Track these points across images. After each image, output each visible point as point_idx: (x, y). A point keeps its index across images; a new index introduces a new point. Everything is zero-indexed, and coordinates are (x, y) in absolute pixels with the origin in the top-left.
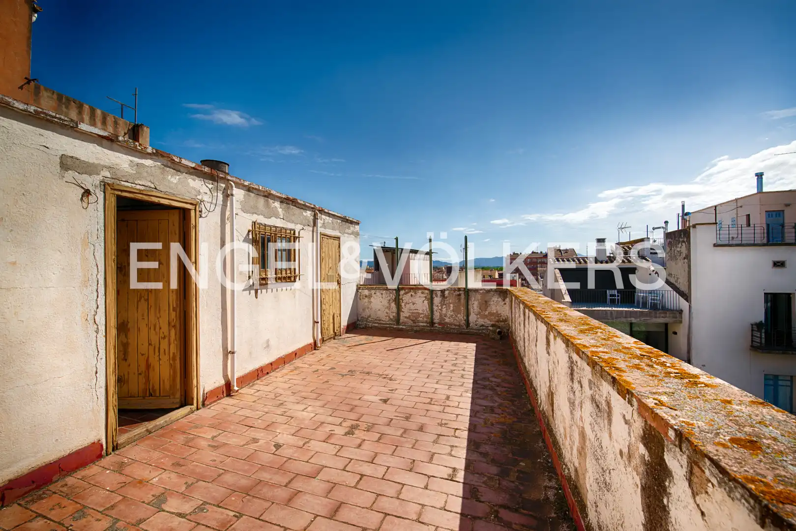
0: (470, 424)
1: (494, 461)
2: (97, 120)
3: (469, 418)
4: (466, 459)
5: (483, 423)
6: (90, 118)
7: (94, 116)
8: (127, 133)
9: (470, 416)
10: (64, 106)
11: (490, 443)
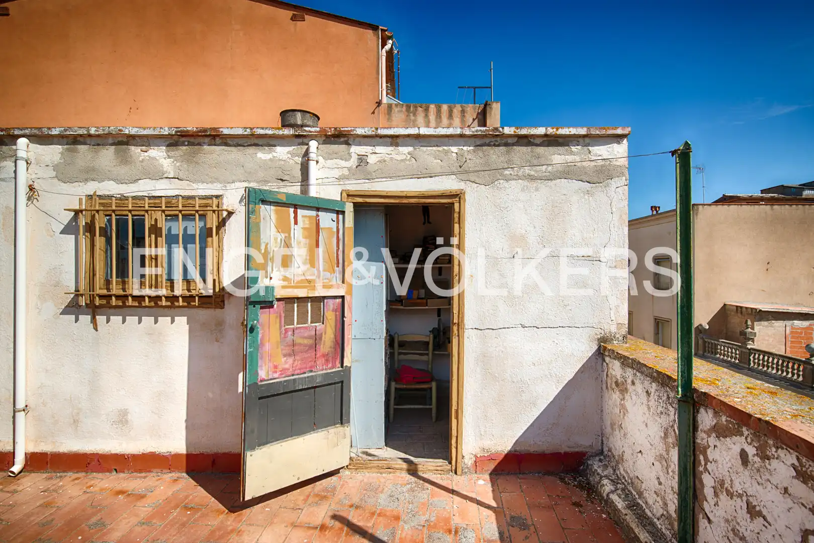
2: (443, 117)
6: (436, 118)
7: (441, 113)
8: (476, 119)
10: (411, 114)
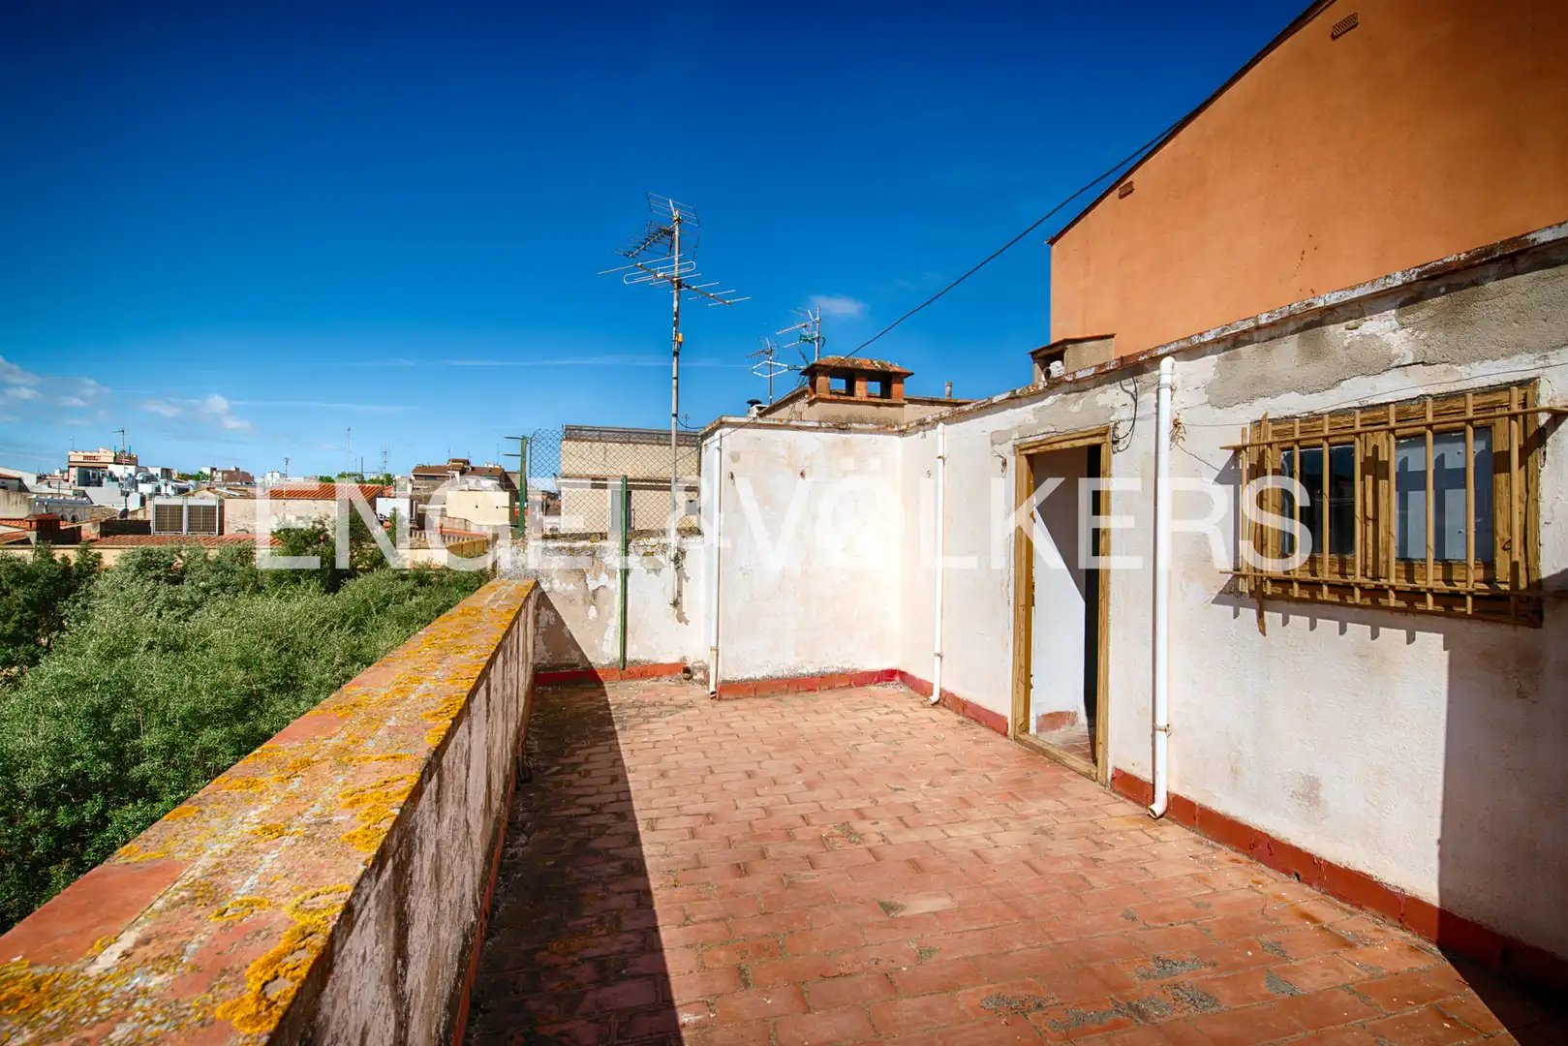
0: (651, 906)
1: (596, 853)
3: (659, 923)
4: (641, 845)
5: (622, 918)
9: (656, 929)
11: (604, 879)
